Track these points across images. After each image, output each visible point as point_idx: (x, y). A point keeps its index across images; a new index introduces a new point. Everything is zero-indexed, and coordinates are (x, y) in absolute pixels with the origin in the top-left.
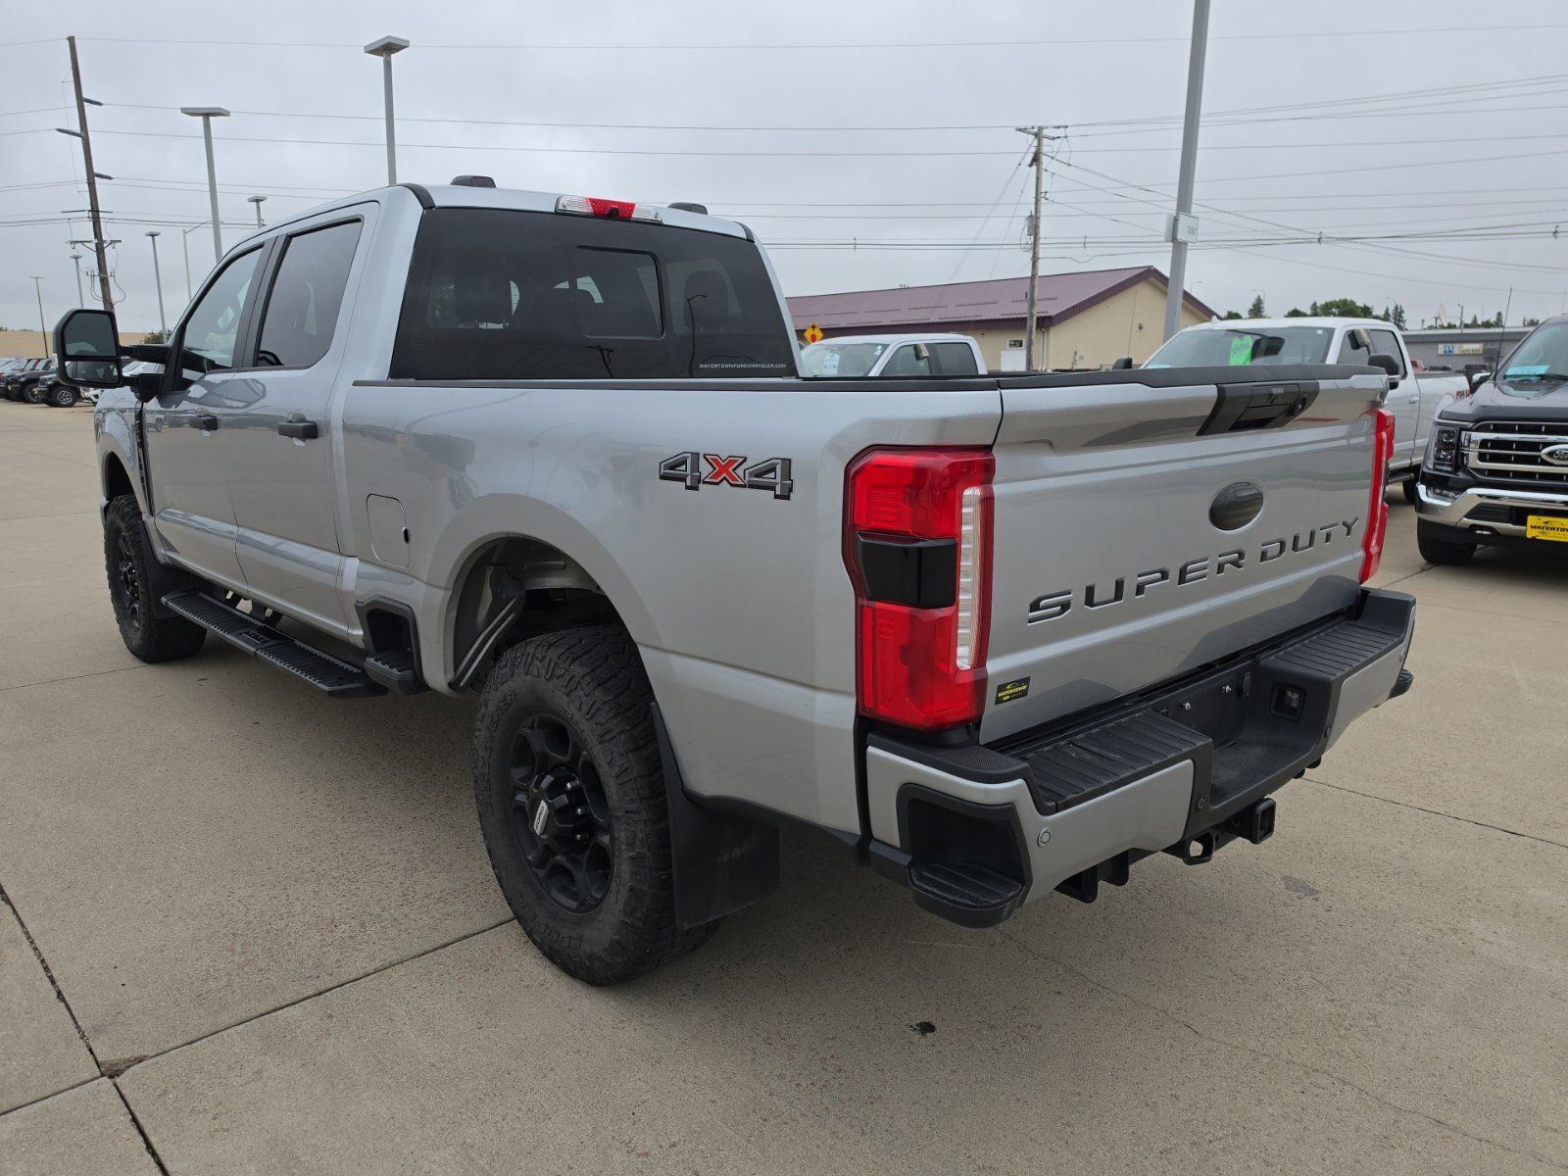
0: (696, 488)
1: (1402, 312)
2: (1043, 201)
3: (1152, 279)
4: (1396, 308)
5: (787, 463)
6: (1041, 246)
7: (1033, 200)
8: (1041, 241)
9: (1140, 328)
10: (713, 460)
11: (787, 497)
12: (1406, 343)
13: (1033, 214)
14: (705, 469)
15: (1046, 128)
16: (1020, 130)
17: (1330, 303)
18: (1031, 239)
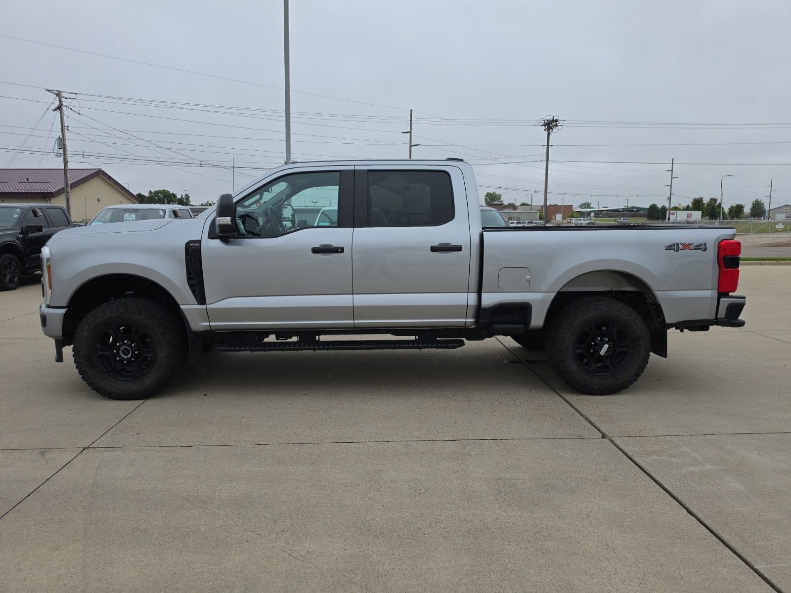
0: (678, 251)
1: (188, 197)
2: (66, 131)
3: (101, 176)
4: (186, 195)
5: (705, 244)
6: (68, 155)
7: (60, 130)
8: (68, 152)
9: (99, 200)
10: (683, 245)
11: (705, 250)
12: (192, 212)
13: (61, 137)
14: (681, 247)
15: (64, 92)
16: (49, 91)
17: (158, 191)
18: (61, 151)
